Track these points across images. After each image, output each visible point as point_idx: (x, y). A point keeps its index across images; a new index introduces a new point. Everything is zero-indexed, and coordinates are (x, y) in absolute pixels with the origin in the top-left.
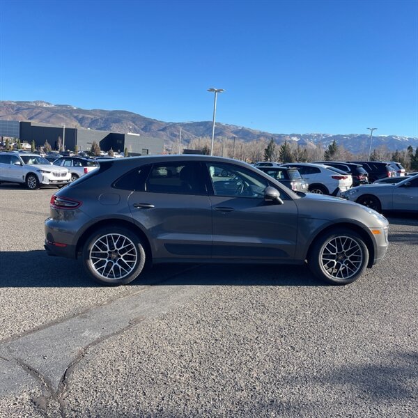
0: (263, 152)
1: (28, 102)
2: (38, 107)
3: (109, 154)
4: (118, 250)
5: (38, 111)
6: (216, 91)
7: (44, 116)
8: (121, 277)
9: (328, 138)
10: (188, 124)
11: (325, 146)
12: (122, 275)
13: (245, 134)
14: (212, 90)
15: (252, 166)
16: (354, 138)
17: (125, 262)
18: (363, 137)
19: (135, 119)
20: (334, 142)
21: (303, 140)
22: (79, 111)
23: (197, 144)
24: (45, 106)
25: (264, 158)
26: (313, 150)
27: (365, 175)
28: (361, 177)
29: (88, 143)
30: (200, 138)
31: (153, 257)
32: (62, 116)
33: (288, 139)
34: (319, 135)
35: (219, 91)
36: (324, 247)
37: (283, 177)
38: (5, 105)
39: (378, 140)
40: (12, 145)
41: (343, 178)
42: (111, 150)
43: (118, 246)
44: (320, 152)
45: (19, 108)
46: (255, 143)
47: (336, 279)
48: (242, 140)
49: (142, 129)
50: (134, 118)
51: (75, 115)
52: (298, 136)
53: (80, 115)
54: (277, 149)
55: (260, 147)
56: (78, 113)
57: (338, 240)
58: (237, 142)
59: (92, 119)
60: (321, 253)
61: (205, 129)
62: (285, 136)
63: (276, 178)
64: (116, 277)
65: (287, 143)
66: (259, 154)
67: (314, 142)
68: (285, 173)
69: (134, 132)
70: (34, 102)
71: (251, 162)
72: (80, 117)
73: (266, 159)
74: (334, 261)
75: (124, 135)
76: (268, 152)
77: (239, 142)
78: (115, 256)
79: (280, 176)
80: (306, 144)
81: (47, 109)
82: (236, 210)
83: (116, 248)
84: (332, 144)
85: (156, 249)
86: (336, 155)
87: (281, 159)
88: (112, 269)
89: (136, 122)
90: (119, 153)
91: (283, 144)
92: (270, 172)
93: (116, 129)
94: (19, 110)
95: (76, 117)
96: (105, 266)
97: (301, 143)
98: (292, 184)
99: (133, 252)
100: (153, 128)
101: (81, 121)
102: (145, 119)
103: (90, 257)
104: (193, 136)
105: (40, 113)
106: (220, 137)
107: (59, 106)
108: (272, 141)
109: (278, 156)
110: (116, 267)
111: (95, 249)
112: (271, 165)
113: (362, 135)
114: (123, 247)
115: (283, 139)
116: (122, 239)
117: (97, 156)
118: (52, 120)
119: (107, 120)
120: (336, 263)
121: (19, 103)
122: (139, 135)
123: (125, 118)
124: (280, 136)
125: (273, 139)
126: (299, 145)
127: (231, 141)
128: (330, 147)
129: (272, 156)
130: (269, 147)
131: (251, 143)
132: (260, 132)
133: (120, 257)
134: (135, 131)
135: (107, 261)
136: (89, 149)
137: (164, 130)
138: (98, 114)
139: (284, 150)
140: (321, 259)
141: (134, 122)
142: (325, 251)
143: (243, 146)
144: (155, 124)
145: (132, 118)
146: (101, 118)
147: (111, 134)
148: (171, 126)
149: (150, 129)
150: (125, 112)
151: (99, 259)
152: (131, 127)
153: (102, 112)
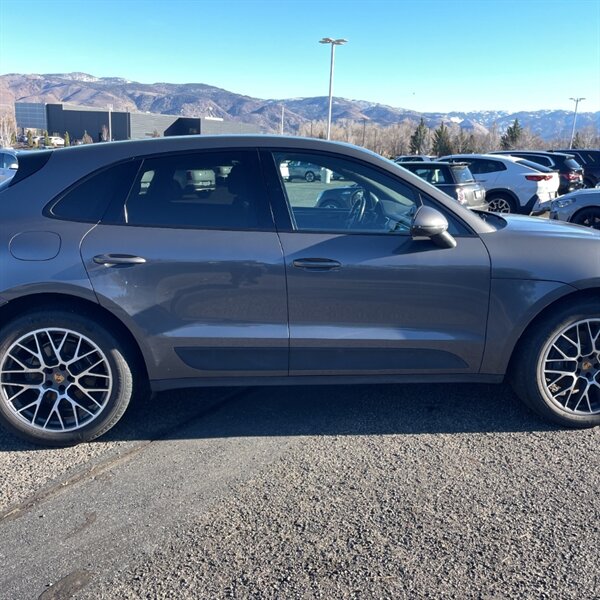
0: (408, 141)
1: (60, 75)
2: (75, 82)
4: (67, 364)
5: (76, 88)
6: (333, 43)
7: (85, 95)
8: (78, 427)
9: (505, 117)
10: (295, 101)
11: (501, 130)
12: (80, 422)
13: (381, 115)
14: (326, 41)
15: (392, 162)
16: (546, 116)
17: (85, 391)
18: (558, 114)
19: (218, 95)
20: (516, 123)
21: (468, 121)
22: (135, 86)
23: (309, 131)
24: (85, 80)
25: (409, 150)
26: (483, 136)
27: (579, 172)
28: (572, 175)
29: (148, 135)
30: (314, 122)
31: (150, 378)
32: (110, 95)
33: (445, 120)
34: (492, 113)
35: (338, 42)
36: (551, 343)
37: (443, 179)
38: (27, 80)
39: (582, 119)
40: (36, 140)
41: (544, 177)
43: (66, 355)
44: (494, 139)
45: (48, 83)
46: (396, 126)
47: (576, 415)
48: (376, 124)
49: (228, 112)
51: (130, 92)
52: (460, 115)
53: (137, 93)
54: (430, 135)
55: (403, 133)
56: (133, 89)
57: (583, 327)
58: (369, 126)
59: (155, 98)
60: (543, 359)
61: (321, 109)
62: (440, 115)
63: (429, 180)
64: (66, 426)
65: (445, 126)
66: (402, 144)
67: (485, 124)
68: (446, 171)
69: (217, 116)
70: (70, 74)
71: (389, 156)
72: (137, 95)
73: (413, 152)
74: (573, 374)
75: (199, 120)
76: (416, 141)
77: (371, 127)
78: (62, 378)
79: (436, 177)
80: (472, 127)
81: (89, 85)
82: (344, 263)
83: (61, 362)
84: (512, 126)
85: (158, 361)
86: (520, 143)
87: (435, 151)
88: (55, 408)
89: (220, 101)
91: (438, 128)
92: (420, 172)
93: (189, 112)
94: (48, 88)
95: (131, 96)
96: (38, 402)
97: (466, 126)
98: (458, 190)
100: (244, 108)
101: (139, 101)
102: (231, 96)
103: (1, 383)
104: (305, 119)
105: (79, 91)
106: (344, 120)
107: (106, 79)
108: (422, 124)
109: (431, 146)
110: (64, 405)
111: (12, 364)
112: (421, 159)
113: (557, 112)
114: (76, 358)
115: (437, 120)
118: (97, 101)
119: (176, 99)
120: (576, 379)
121: (48, 77)
122: (222, 120)
123: (201, 95)
124: (433, 116)
125: (423, 121)
126: (462, 128)
127: (359, 126)
128: (510, 131)
129: (422, 147)
130: (416, 133)
131: (390, 128)
132: (404, 111)
133: (72, 380)
134: (218, 114)
135: (43, 391)
137: (260, 111)
138: (163, 90)
139: (441, 137)
140: (542, 371)
141: (215, 101)
142: (553, 354)
143: (379, 133)
144: (247, 104)
145: (214, 94)
146: (168, 97)
147: (180, 119)
148: (270, 106)
149: (240, 111)
150: (202, 86)
151: (22, 388)
152: (211, 109)
153: (169, 86)
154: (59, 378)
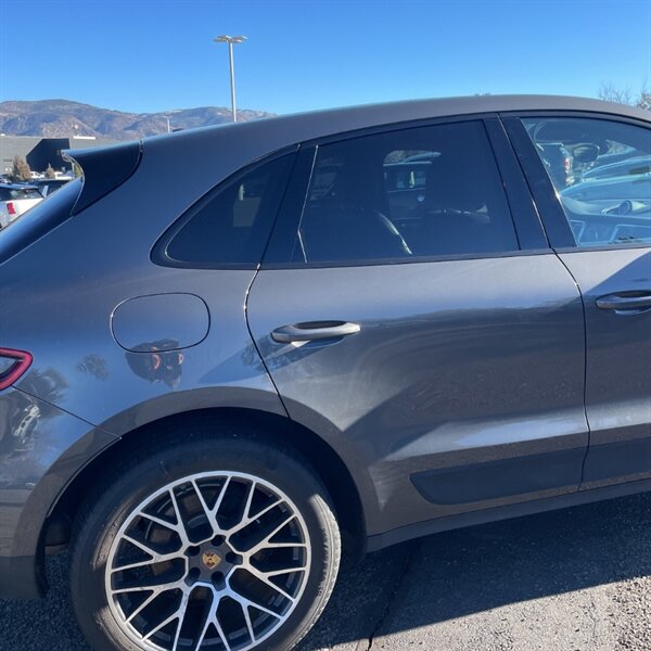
3: (47, 175)
4: (228, 534)
6: (230, 41)
8: (255, 643)
12: (258, 633)
14: (223, 39)
17: (264, 577)
19: (82, 112)
29: (5, 160)
31: (369, 531)
35: (236, 40)
42: (50, 169)
49: (97, 130)
50: (79, 111)
59: (5, 118)
75: (67, 140)
85: (382, 501)
89: (85, 118)
90: (65, 173)
93: (51, 133)
96: (180, 613)
99: (291, 533)
100: (115, 125)
102: (98, 112)
103: (110, 592)
110: (228, 608)
111: (126, 553)
114: (246, 521)
116: (239, 488)
117: (26, 180)
119: (32, 119)
122: (94, 138)
123: (62, 112)
133: (238, 560)
134: (85, 133)
135: (187, 590)
136: (9, 170)
137: (134, 127)
138: (14, 108)
141: (79, 118)
144: (117, 119)
145: (77, 110)
146: (22, 116)
147: (43, 140)
148: (145, 120)
149: (110, 128)
150: (61, 102)
151: (152, 592)
152: (76, 127)
153: (21, 104)
154: (213, 560)
